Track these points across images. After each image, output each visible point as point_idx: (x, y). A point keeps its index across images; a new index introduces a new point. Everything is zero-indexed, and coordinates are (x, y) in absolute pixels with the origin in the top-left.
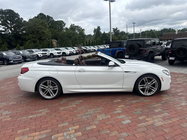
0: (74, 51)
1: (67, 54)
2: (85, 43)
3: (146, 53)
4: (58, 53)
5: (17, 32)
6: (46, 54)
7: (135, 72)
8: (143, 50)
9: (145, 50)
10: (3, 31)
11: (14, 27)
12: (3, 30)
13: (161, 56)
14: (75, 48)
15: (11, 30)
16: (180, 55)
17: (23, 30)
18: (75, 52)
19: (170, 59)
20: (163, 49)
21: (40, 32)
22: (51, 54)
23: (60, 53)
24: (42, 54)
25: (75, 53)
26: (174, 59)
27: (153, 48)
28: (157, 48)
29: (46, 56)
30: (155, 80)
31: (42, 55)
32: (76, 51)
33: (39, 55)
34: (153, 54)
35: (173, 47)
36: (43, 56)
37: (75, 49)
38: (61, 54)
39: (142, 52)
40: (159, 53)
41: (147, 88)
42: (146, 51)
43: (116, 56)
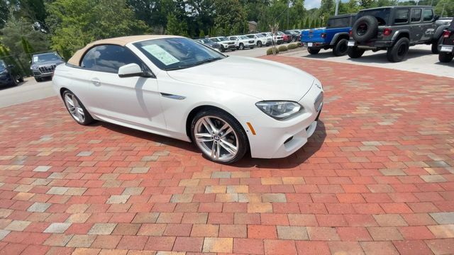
4: (250, 42)
5: (206, 13)
6: (233, 43)
8: (384, 31)
9: (388, 30)
10: (190, 13)
11: (202, 6)
12: (190, 11)
15: (199, 11)
17: (213, 9)
21: (233, 9)
22: (241, 44)
23: (253, 42)
24: (229, 43)
29: (234, 47)
30: (229, 127)
31: (228, 45)
33: (224, 45)
34: (407, 39)
36: (230, 47)
38: (255, 43)
39: (382, 35)
43: (332, 43)
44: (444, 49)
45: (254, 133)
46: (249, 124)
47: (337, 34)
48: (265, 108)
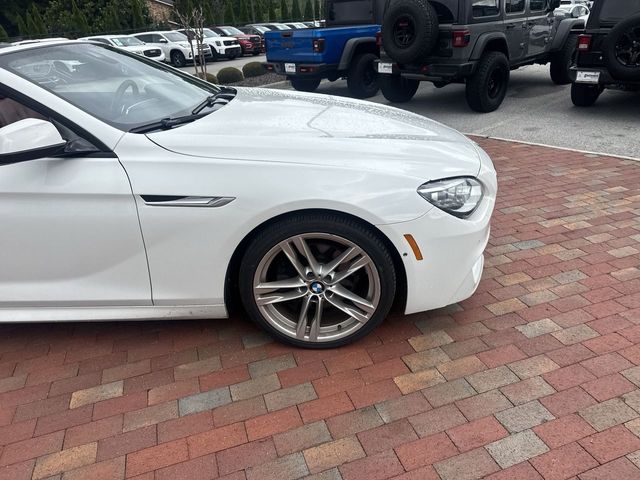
0: (218, 44)
1: (187, 58)
2: (278, 11)
3: (465, 53)
7: (218, 202)
8: (453, 35)
9: (462, 35)
13: (549, 64)
14: (226, 29)
16: (626, 57)
18: (222, 49)
19: (578, 79)
20: (562, 31)
23: (158, 53)
25: (223, 52)
26: (596, 80)
27: (509, 27)
28: (531, 23)
30: (359, 256)
32: (227, 43)
34: (503, 56)
35: (604, 17)
37: (225, 35)
39: (450, 46)
40: (540, 50)
41: (315, 298)
42: (466, 40)
43: (343, 65)
44: (582, 77)
45: (419, 256)
46: (409, 237)
47: (353, 41)
48: (435, 196)
